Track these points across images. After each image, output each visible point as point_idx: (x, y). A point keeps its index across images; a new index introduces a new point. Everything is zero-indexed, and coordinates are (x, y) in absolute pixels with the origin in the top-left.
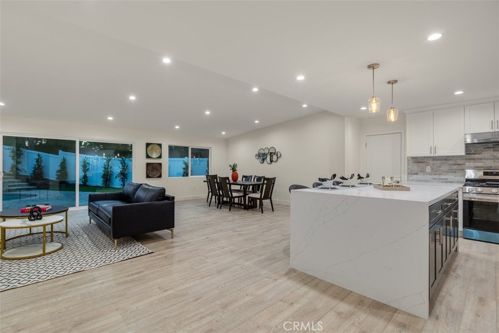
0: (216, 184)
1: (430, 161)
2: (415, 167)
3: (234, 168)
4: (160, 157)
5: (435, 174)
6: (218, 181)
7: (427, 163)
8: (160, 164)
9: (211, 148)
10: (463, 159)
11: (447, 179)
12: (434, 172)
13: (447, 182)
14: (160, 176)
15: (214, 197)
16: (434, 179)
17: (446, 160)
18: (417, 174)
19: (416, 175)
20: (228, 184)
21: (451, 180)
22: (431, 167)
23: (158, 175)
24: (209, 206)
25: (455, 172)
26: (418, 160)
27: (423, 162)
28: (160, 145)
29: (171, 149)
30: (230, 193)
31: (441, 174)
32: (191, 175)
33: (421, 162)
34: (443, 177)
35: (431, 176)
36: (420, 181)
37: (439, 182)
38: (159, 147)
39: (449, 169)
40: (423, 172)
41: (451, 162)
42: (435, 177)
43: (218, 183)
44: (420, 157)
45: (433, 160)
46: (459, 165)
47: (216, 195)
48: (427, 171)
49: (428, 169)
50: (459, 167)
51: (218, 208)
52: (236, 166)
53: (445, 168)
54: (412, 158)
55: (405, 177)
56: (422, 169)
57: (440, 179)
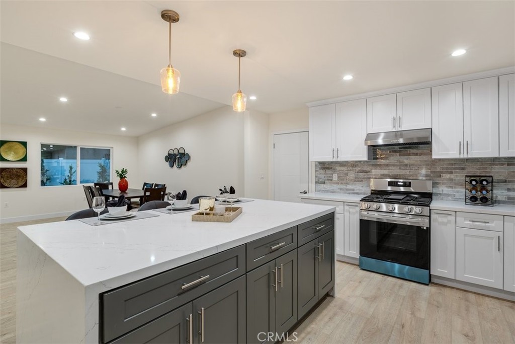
1: (337, 168)
2: (322, 175)
3: (122, 175)
4: (24, 159)
5: (342, 184)
7: (334, 169)
8: (25, 170)
9: (112, 148)
10: (369, 165)
11: (353, 190)
12: (341, 180)
13: (354, 194)
14: (25, 186)
16: (341, 189)
17: (353, 166)
18: (324, 183)
19: (323, 185)
21: (358, 191)
22: (338, 174)
23: (21, 184)
25: (361, 181)
26: (325, 166)
27: (331, 168)
28: (24, 144)
31: (348, 184)
32: (80, 183)
33: (328, 169)
34: (349, 187)
35: (339, 186)
36: (328, 191)
37: (346, 193)
38: (22, 146)
39: (356, 178)
40: (331, 180)
41: (358, 169)
42: (343, 186)
44: (327, 162)
45: (340, 166)
46: (366, 172)
48: (334, 179)
49: (335, 177)
50: (366, 175)
53: (352, 175)
54: (320, 163)
55: (312, 186)
56: (330, 177)
57: (347, 190)
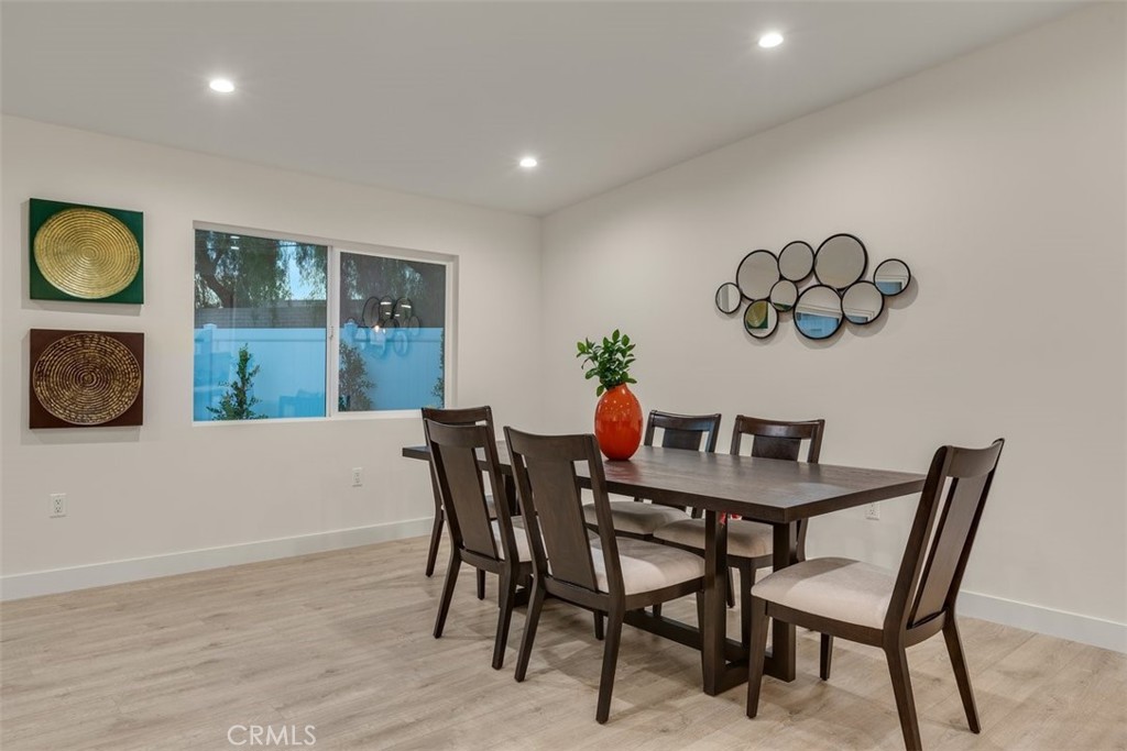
0: (486, 475)
3: (611, 367)
4: (132, 294)
6: (505, 458)
8: (133, 344)
9: (454, 258)
14: (132, 416)
15: (468, 571)
20: (585, 483)
23: (119, 407)
24: (438, 634)
28: (132, 222)
29: (210, 247)
30: (598, 555)
32: (342, 408)
38: (126, 233)
43: (497, 469)
47: (485, 560)
51: (498, 663)
52: (627, 347)
